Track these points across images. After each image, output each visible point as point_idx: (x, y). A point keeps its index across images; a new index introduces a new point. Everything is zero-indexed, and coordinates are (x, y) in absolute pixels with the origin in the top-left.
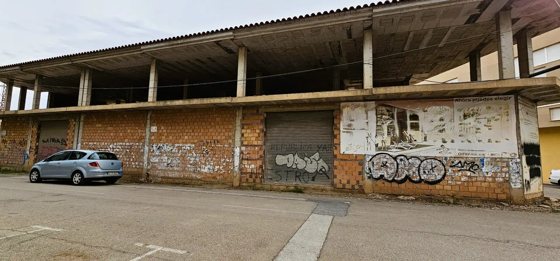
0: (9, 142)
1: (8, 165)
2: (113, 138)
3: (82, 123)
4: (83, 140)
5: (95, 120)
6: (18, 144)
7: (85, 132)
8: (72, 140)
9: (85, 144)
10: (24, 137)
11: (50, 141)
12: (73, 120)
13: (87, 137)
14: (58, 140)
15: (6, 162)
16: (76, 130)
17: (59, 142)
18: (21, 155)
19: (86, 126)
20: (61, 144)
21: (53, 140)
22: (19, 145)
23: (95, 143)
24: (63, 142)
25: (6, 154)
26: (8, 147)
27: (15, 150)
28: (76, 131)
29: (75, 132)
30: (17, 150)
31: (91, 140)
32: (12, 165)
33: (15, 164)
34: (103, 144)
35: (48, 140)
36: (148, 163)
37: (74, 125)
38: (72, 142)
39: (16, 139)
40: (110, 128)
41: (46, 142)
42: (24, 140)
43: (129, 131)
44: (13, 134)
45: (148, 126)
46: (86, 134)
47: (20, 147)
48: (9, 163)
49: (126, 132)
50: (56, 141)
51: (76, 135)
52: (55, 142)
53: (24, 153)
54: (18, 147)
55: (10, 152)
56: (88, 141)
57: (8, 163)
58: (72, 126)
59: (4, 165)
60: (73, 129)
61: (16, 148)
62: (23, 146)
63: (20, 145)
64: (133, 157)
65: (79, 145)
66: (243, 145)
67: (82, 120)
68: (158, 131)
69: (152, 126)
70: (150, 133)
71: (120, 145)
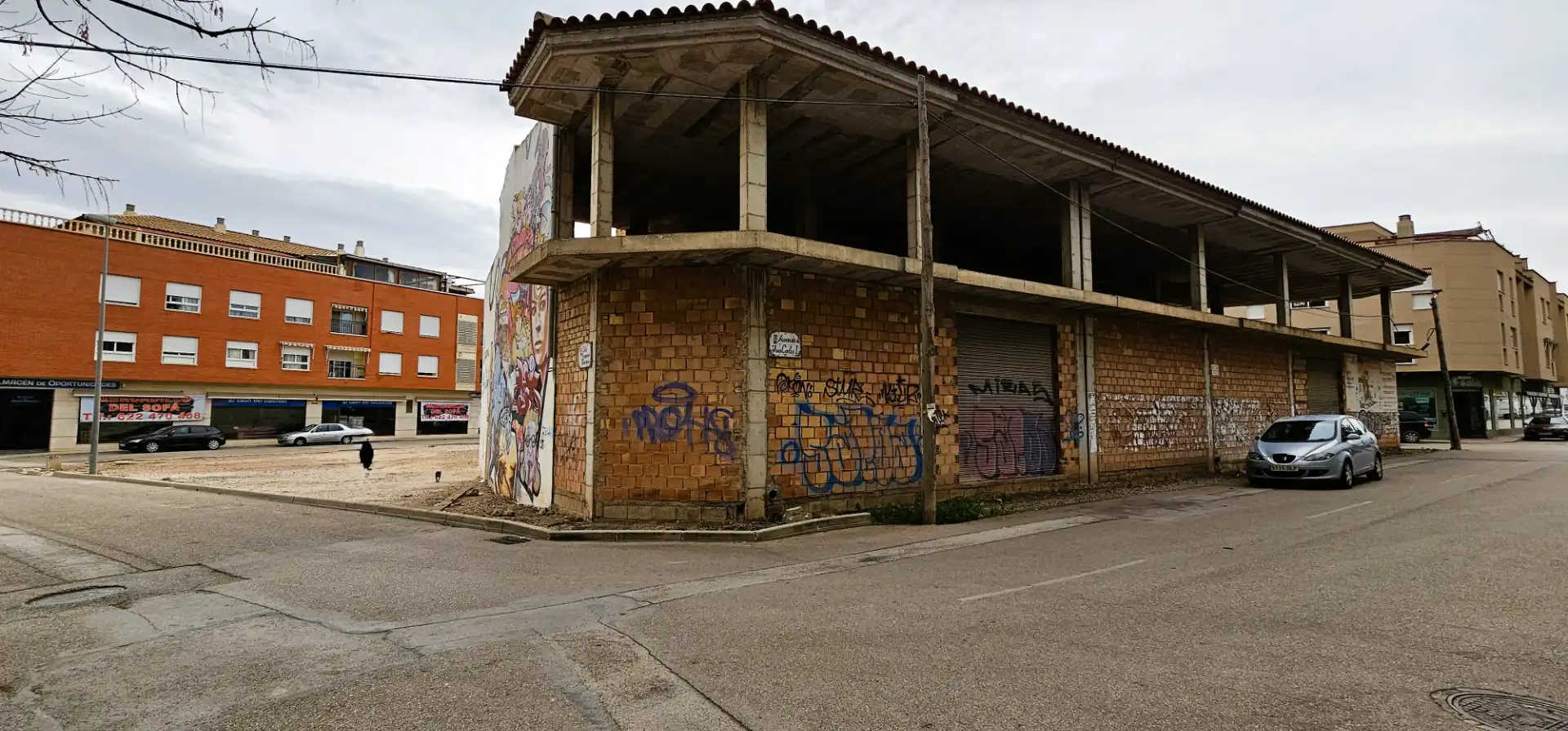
0: (820, 387)
1: (837, 488)
2: (1158, 384)
3: (1090, 341)
4: (1100, 389)
5: (1119, 337)
6: (874, 398)
7: (1101, 365)
8: (1073, 388)
9: (1104, 398)
10: (900, 369)
11: (998, 387)
12: (1068, 329)
13: (1108, 381)
14: (1022, 385)
15: (822, 479)
16: (1078, 358)
17: (1027, 391)
18: (896, 442)
19: (1101, 349)
20: (1035, 399)
21: (1007, 386)
22: (882, 400)
23: (1127, 397)
24: (1039, 392)
25: (816, 443)
26: (822, 409)
27: (863, 421)
28: (1080, 360)
29: (1078, 364)
30: (875, 421)
31: (1118, 389)
32: (861, 488)
33: (876, 480)
34: (1142, 400)
35: (987, 385)
36: (1213, 437)
37: (1073, 343)
38: (1075, 394)
39: (860, 378)
40: (1151, 362)
41: (983, 392)
42: (900, 381)
43: (1182, 370)
44: (838, 354)
45: (1207, 363)
46: (1105, 373)
47: (889, 411)
48: (840, 483)
49: (1176, 373)
50: (1015, 387)
51: (1080, 372)
52: (1011, 391)
53: (911, 431)
54: (877, 410)
55: (835, 431)
56: (1112, 390)
57: (832, 480)
58: (1068, 345)
59: (811, 493)
60: (1072, 355)
61: (870, 414)
62: (901, 407)
63: (887, 400)
64: (1194, 427)
65: (1092, 400)
66: (1296, 402)
67: (1090, 330)
68: (1220, 374)
69: (1211, 363)
70: (1211, 377)
71: (1172, 402)
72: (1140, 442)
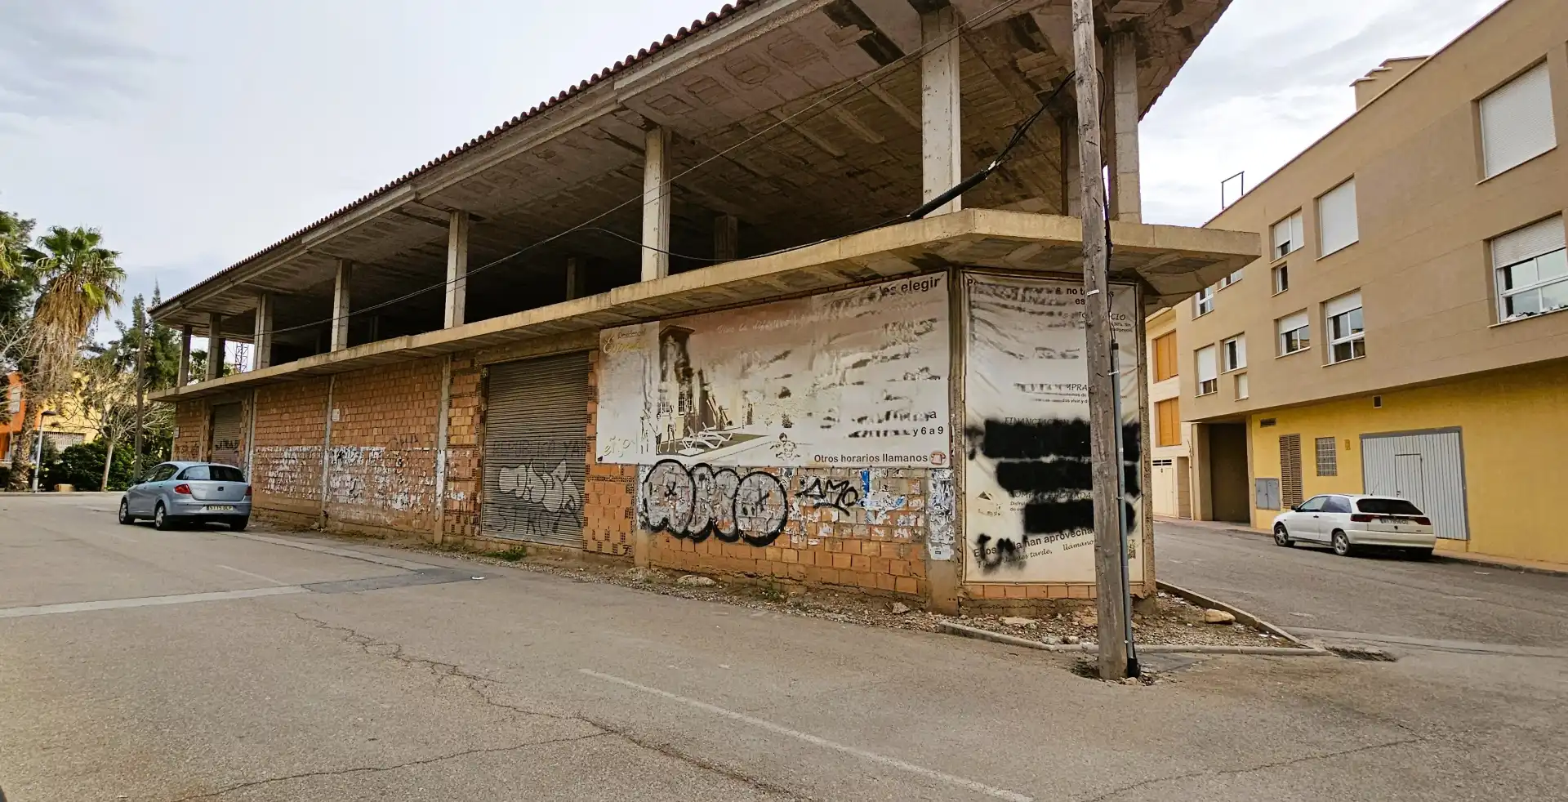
2: (289, 436)
3: (255, 407)
4: (256, 443)
5: (270, 399)
7: (259, 425)
8: (244, 443)
9: (257, 450)
11: (224, 445)
12: (246, 402)
13: (261, 437)
14: (231, 443)
16: (249, 423)
17: (232, 447)
19: (260, 413)
20: (235, 453)
21: (227, 444)
23: (268, 449)
29: (248, 427)
31: (265, 442)
34: (277, 450)
35: (221, 444)
36: (327, 490)
37: (247, 412)
38: (244, 448)
39: (188, 445)
40: (286, 416)
41: (219, 449)
43: (306, 421)
44: (185, 434)
45: (330, 409)
46: (260, 430)
49: (303, 423)
51: (248, 432)
52: (228, 448)
56: (262, 444)
60: (246, 419)
64: (311, 477)
65: (252, 451)
66: (449, 446)
67: (255, 400)
68: (341, 419)
69: (334, 407)
70: (333, 423)
71: (296, 452)
72: (272, 486)
